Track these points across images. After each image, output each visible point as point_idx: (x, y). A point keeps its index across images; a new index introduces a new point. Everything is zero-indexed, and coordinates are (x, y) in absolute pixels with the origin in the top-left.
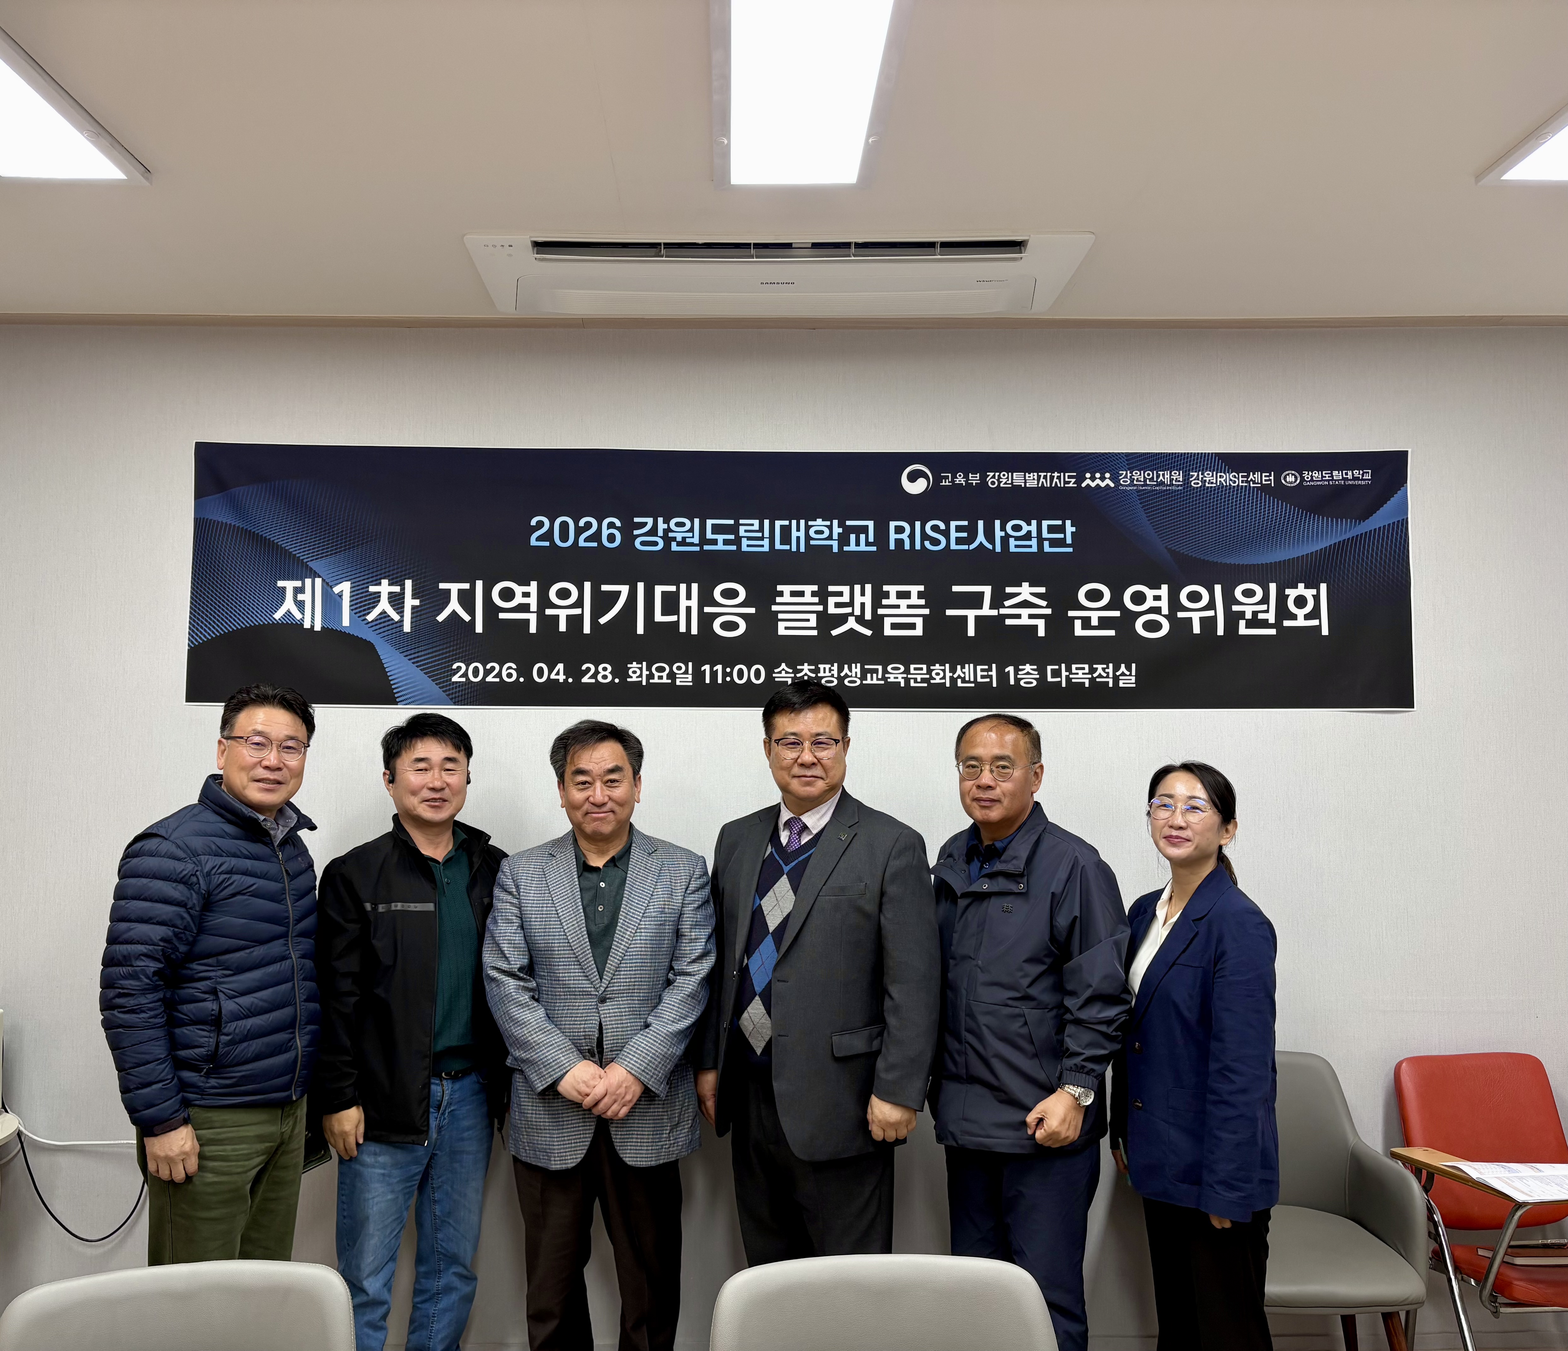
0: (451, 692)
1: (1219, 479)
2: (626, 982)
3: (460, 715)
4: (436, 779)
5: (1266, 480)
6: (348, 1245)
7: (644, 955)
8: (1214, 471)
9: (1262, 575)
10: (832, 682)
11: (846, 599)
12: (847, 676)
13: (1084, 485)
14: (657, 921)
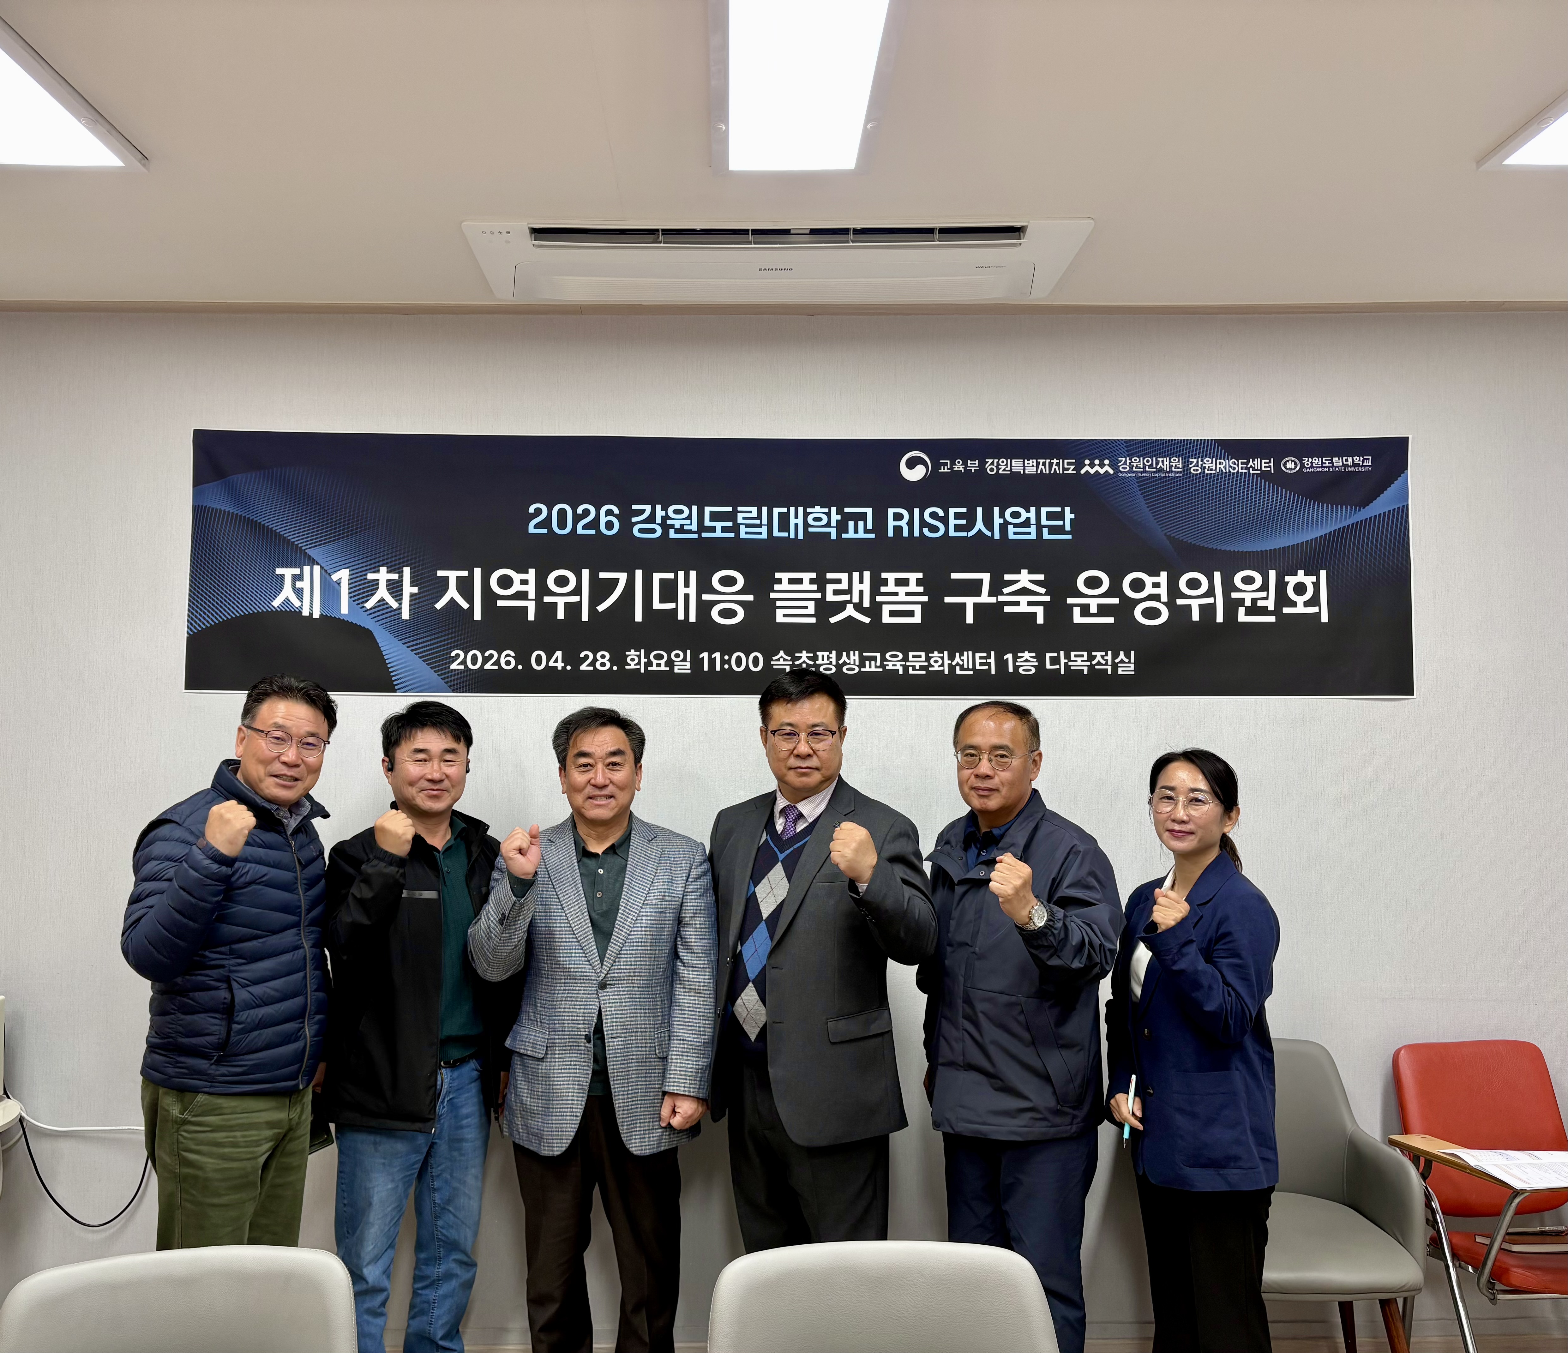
0: (449, 679)
1: (1218, 466)
2: (627, 969)
3: (459, 702)
4: (435, 771)
5: (1265, 467)
6: (348, 1233)
7: (644, 942)
8: (1213, 457)
9: (1261, 562)
10: (831, 669)
11: (844, 586)
12: (845, 663)
13: (1083, 472)
14: (658, 908)
